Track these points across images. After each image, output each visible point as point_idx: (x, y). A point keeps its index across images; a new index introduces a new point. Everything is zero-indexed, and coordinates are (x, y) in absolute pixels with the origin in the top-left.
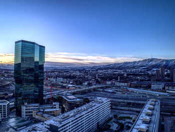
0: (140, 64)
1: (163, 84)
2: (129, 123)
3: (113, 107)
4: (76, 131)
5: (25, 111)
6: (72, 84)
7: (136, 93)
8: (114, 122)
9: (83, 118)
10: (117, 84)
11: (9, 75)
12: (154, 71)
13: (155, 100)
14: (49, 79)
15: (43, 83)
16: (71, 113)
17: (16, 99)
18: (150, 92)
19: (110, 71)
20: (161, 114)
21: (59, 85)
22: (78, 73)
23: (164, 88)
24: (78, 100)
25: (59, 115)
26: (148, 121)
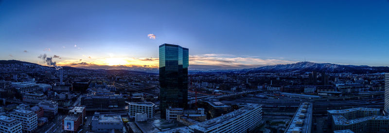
0: (293, 67)
1: (315, 87)
2: (282, 127)
3: (265, 113)
4: (223, 132)
5: (169, 114)
6: (218, 89)
7: (289, 97)
8: (266, 127)
9: (232, 124)
10: (270, 88)
11: (154, 79)
12: (307, 74)
13: (307, 103)
14: (193, 83)
15: (187, 88)
16: (218, 120)
17: (161, 102)
18: (302, 95)
19: (262, 75)
20: (313, 116)
21: (204, 90)
22: (225, 77)
23: (316, 91)
24: (225, 106)
25: (204, 121)
26: (301, 123)
